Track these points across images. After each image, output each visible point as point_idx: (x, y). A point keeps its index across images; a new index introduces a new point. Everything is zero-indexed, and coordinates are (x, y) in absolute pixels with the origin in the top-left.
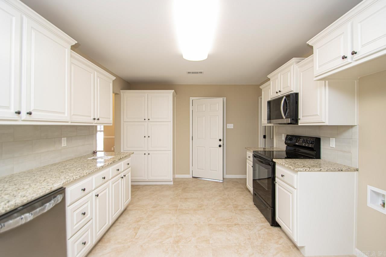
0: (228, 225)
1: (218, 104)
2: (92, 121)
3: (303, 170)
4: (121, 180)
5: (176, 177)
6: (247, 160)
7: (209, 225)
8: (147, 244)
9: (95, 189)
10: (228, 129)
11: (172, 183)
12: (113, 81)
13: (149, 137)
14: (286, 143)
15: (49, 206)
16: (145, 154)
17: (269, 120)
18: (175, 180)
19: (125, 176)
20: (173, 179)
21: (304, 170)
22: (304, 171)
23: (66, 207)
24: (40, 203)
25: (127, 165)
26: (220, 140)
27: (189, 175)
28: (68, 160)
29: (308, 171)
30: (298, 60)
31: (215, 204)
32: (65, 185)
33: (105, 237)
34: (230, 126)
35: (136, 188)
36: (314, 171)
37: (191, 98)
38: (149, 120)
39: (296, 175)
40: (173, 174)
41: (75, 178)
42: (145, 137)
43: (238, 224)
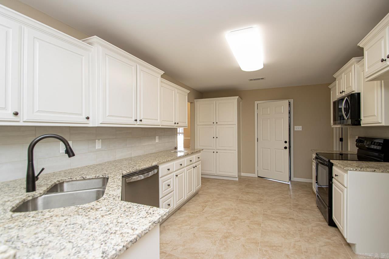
0: (282, 217)
1: (283, 106)
2: (174, 125)
3: (353, 169)
4: (193, 169)
5: (242, 175)
6: (313, 162)
7: (264, 214)
8: (210, 217)
9: (175, 171)
10: (296, 131)
11: (237, 179)
12: (188, 94)
13: (217, 138)
14: (357, 146)
15: (151, 174)
16: (214, 152)
17: (335, 122)
18: (240, 177)
19: (196, 166)
20: (238, 176)
21: (355, 169)
22: (353, 171)
23: (159, 178)
24: (146, 171)
25: (198, 158)
26: (286, 142)
27: (255, 174)
28: (160, 152)
29: (360, 171)
30: (359, 60)
31: (274, 200)
32: (159, 164)
33: (182, 208)
34: (299, 128)
35: (205, 180)
36: (367, 171)
37: (256, 103)
38: (217, 123)
39: (346, 174)
40: (238, 172)
41: (164, 161)
42: (214, 138)
43: (293, 219)
